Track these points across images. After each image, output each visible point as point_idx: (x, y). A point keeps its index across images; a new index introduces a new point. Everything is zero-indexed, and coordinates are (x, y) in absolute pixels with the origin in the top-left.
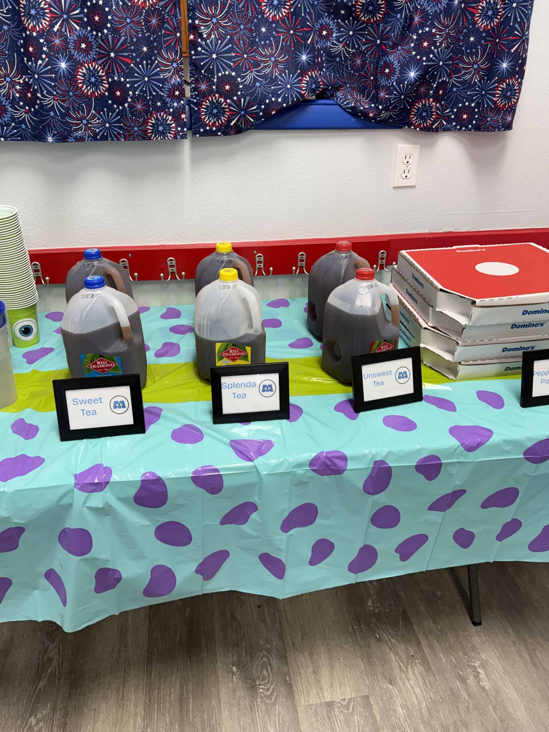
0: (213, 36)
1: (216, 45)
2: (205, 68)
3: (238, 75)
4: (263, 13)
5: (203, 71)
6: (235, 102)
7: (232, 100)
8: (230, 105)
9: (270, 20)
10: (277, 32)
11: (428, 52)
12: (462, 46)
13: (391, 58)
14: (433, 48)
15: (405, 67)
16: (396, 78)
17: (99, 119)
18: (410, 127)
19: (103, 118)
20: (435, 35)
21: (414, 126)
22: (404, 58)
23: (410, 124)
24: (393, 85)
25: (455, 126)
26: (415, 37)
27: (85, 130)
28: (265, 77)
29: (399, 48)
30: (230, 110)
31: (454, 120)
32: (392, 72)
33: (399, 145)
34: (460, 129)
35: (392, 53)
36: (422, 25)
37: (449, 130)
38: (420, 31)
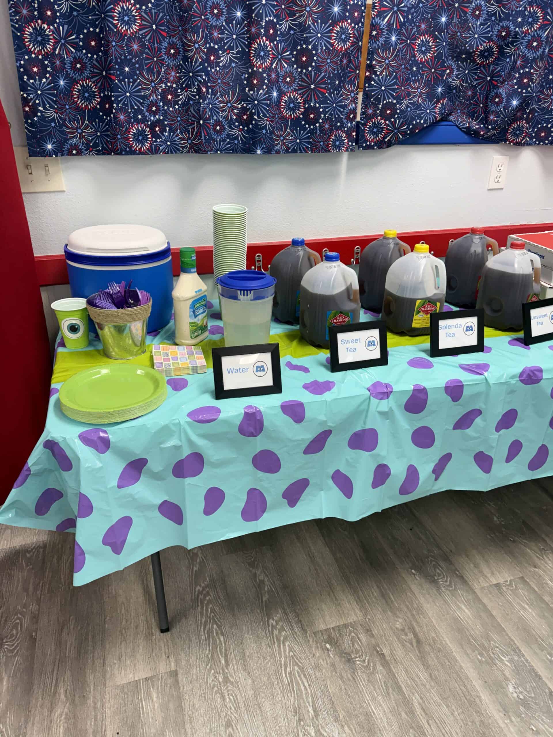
0: (384, 73)
1: (385, 80)
2: (374, 97)
3: (398, 103)
4: (415, 56)
5: (372, 100)
6: (392, 123)
7: (390, 121)
8: (388, 125)
9: (419, 62)
10: (423, 71)
11: (527, 86)
12: (544, 82)
13: (501, 90)
14: (530, 83)
15: (510, 97)
16: (503, 105)
17: (292, 136)
18: (506, 142)
19: (295, 135)
20: (533, 74)
21: (509, 142)
22: (510, 91)
23: (506, 140)
24: (501, 111)
25: (535, 142)
26: (517, 75)
27: (281, 145)
28: (413, 104)
29: (506, 83)
30: (388, 129)
31: (534, 137)
32: (501, 101)
33: (495, 157)
34: (539, 144)
35: (501, 87)
36: (523, 67)
37: (530, 145)
38: (522, 71)
